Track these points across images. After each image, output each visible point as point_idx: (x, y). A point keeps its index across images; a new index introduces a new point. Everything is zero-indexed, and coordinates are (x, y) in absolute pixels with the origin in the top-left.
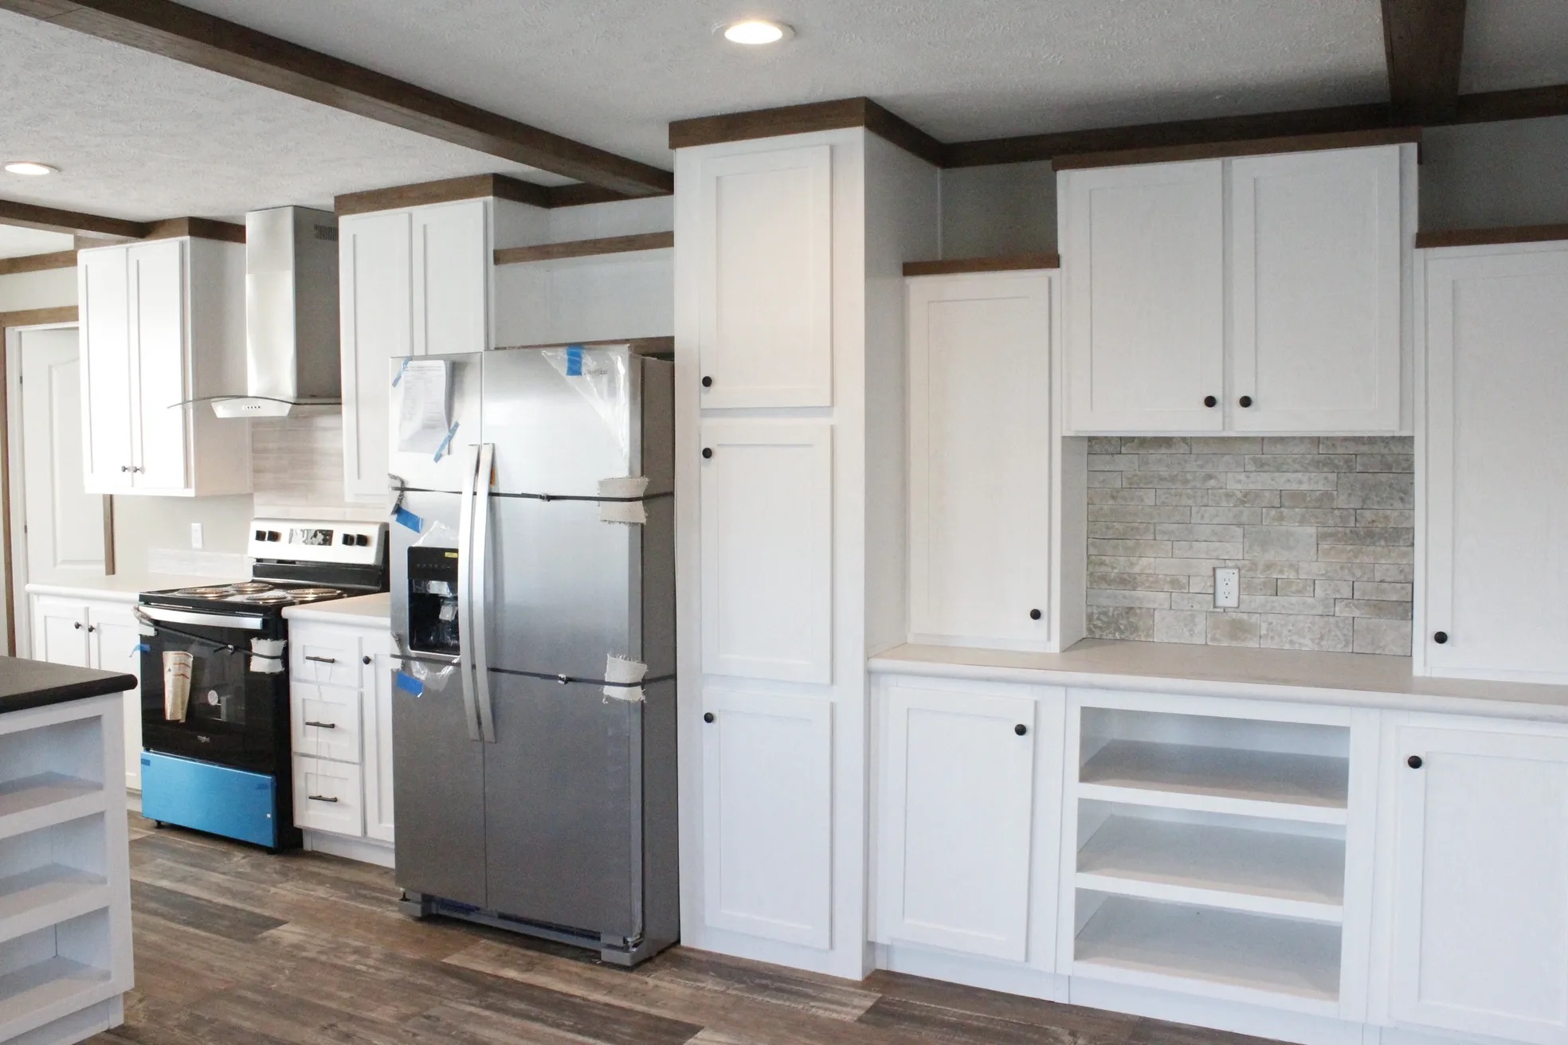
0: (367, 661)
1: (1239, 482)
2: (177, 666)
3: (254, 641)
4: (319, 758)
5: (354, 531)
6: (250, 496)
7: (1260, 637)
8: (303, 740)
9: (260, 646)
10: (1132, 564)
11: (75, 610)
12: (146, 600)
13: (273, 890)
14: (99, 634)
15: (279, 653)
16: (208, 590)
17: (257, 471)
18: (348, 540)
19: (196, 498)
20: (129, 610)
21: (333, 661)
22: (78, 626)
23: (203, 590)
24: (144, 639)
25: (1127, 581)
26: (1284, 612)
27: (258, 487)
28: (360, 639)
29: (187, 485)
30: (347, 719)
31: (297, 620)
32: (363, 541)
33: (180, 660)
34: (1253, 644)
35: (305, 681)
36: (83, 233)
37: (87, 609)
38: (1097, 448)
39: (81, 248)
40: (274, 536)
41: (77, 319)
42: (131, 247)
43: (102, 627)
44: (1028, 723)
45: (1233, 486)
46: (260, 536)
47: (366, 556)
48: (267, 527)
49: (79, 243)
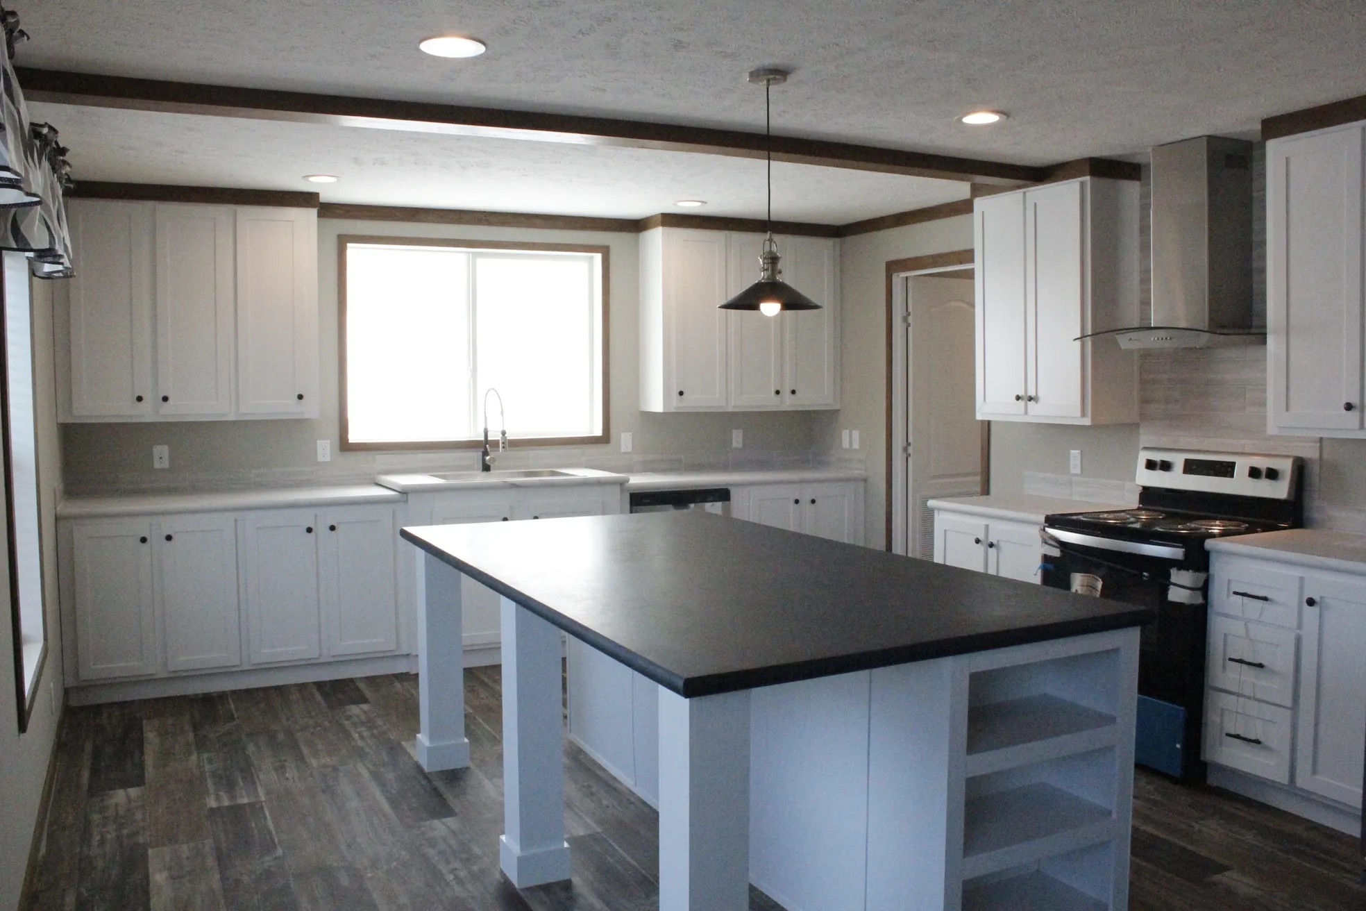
0: (1311, 602)
2: (1085, 588)
3: (1173, 571)
4: (1239, 695)
5: (1263, 463)
6: (1137, 425)
8: (1223, 675)
9: (1178, 576)
11: (976, 526)
12: (1053, 521)
13: (1197, 827)
14: (998, 548)
15: (1200, 584)
16: (1111, 516)
17: (1145, 401)
18: (1254, 473)
19: (1094, 427)
20: (1035, 531)
21: (1265, 599)
22: (978, 541)
23: (1105, 515)
24: (1046, 558)
27: (1143, 416)
28: (1302, 579)
29: (1083, 414)
30: (1281, 661)
31: (1219, 552)
32: (1272, 474)
33: (1087, 583)
35: (1227, 616)
36: (980, 179)
37: (987, 527)
39: (977, 196)
40: (1166, 466)
41: (972, 260)
42: (1028, 191)
43: (1001, 544)
46: (1151, 465)
47: (1279, 490)
48: (1158, 457)
49: (977, 191)
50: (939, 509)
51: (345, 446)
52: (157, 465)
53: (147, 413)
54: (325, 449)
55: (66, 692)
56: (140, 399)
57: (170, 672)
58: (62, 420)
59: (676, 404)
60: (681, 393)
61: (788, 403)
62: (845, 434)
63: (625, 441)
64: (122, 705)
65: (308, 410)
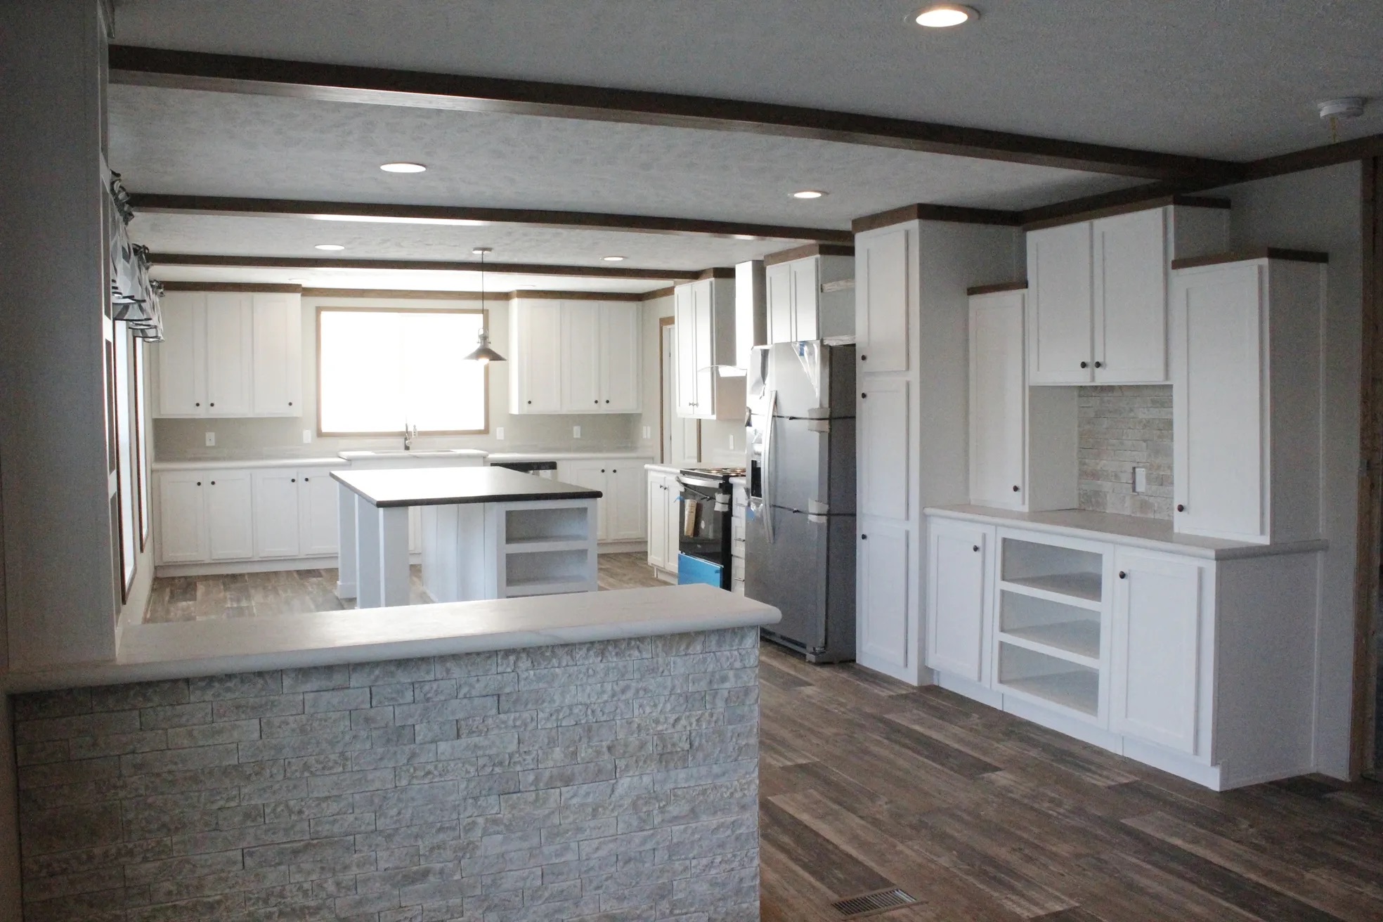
1: (1144, 413)
2: (689, 507)
3: (716, 495)
7: (1155, 511)
9: (718, 497)
10: (1097, 464)
12: (683, 473)
15: (727, 501)
19: (715, 421)
22: (661, 487)
24: (681, 493)
25: (1095, 475)
26: (1165, 496)
29: (712, 413)
31: (735, 484)
33: (691, 504)
34: (1151, 516)
35: (737, 517)
37: (663, 478)
38: (1082, 393)
39: (675, 286)
43: (669, 487)
44: (979, 544)
45: (1141, 416)
49: (676, 283)
50: (651, 470)
51: (320, 434)
52: (208, 444)
53: (202, 413)
54: (308, 435)
55: (156, 568)
56: (198, 405)
57: (214, 560)
58: (155, 416)
59: (527, 409)
60: (530, 402)
61: (604, 409)
62: (644, 428)
63: (499, 433)
64: (185, 578)
65: (295, 412)
